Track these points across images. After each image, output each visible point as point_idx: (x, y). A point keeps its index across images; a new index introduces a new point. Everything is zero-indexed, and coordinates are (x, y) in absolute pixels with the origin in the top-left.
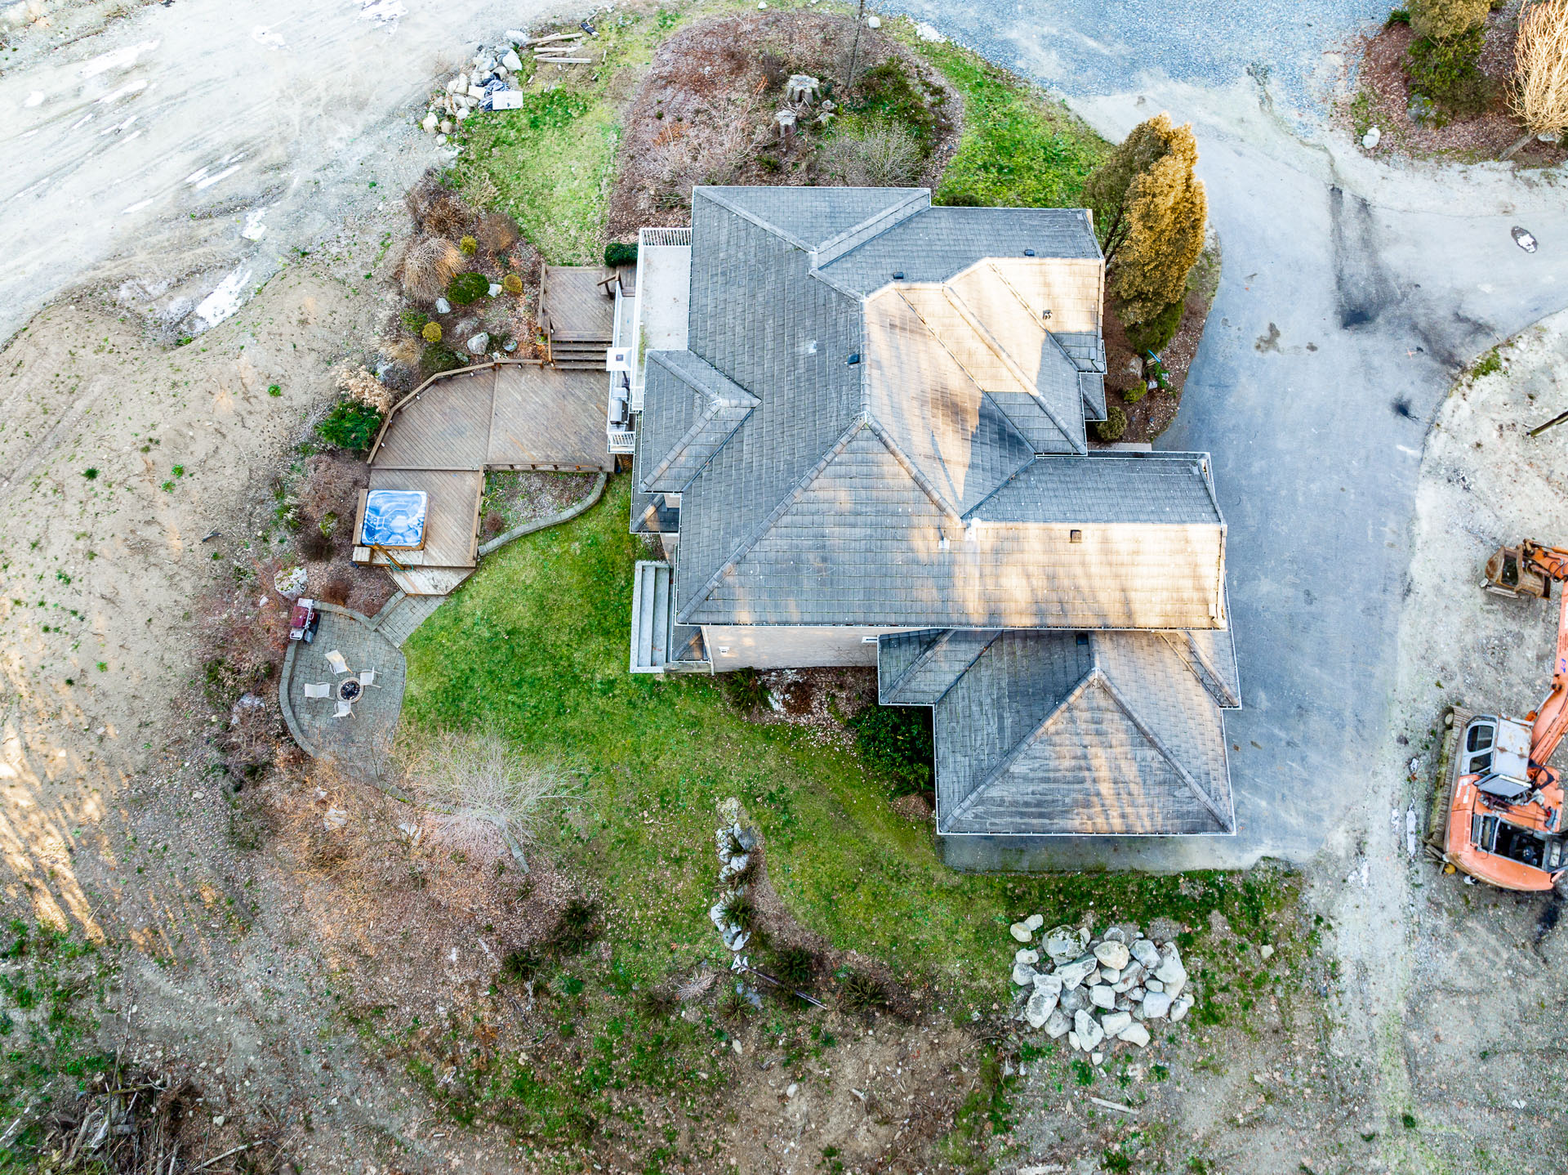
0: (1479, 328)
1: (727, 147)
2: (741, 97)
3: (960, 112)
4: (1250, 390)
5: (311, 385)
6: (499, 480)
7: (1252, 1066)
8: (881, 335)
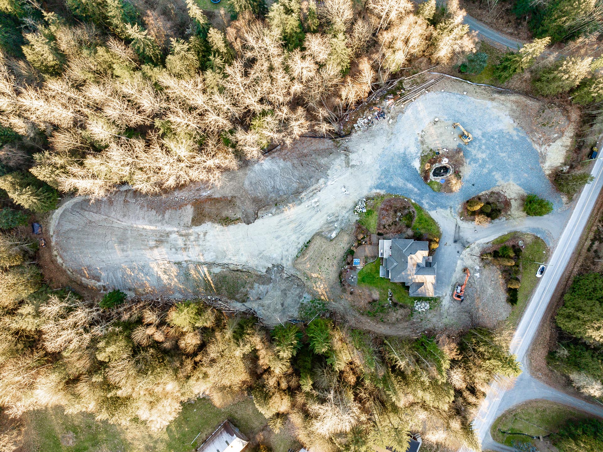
0: (468, 243)
1: (390, 221)
2: (392, 213)
3: (416, 214)
4: (443, 250)
5: (347, 247)
6: (366, 257)
7: (434, 313)
8: (409, 260)
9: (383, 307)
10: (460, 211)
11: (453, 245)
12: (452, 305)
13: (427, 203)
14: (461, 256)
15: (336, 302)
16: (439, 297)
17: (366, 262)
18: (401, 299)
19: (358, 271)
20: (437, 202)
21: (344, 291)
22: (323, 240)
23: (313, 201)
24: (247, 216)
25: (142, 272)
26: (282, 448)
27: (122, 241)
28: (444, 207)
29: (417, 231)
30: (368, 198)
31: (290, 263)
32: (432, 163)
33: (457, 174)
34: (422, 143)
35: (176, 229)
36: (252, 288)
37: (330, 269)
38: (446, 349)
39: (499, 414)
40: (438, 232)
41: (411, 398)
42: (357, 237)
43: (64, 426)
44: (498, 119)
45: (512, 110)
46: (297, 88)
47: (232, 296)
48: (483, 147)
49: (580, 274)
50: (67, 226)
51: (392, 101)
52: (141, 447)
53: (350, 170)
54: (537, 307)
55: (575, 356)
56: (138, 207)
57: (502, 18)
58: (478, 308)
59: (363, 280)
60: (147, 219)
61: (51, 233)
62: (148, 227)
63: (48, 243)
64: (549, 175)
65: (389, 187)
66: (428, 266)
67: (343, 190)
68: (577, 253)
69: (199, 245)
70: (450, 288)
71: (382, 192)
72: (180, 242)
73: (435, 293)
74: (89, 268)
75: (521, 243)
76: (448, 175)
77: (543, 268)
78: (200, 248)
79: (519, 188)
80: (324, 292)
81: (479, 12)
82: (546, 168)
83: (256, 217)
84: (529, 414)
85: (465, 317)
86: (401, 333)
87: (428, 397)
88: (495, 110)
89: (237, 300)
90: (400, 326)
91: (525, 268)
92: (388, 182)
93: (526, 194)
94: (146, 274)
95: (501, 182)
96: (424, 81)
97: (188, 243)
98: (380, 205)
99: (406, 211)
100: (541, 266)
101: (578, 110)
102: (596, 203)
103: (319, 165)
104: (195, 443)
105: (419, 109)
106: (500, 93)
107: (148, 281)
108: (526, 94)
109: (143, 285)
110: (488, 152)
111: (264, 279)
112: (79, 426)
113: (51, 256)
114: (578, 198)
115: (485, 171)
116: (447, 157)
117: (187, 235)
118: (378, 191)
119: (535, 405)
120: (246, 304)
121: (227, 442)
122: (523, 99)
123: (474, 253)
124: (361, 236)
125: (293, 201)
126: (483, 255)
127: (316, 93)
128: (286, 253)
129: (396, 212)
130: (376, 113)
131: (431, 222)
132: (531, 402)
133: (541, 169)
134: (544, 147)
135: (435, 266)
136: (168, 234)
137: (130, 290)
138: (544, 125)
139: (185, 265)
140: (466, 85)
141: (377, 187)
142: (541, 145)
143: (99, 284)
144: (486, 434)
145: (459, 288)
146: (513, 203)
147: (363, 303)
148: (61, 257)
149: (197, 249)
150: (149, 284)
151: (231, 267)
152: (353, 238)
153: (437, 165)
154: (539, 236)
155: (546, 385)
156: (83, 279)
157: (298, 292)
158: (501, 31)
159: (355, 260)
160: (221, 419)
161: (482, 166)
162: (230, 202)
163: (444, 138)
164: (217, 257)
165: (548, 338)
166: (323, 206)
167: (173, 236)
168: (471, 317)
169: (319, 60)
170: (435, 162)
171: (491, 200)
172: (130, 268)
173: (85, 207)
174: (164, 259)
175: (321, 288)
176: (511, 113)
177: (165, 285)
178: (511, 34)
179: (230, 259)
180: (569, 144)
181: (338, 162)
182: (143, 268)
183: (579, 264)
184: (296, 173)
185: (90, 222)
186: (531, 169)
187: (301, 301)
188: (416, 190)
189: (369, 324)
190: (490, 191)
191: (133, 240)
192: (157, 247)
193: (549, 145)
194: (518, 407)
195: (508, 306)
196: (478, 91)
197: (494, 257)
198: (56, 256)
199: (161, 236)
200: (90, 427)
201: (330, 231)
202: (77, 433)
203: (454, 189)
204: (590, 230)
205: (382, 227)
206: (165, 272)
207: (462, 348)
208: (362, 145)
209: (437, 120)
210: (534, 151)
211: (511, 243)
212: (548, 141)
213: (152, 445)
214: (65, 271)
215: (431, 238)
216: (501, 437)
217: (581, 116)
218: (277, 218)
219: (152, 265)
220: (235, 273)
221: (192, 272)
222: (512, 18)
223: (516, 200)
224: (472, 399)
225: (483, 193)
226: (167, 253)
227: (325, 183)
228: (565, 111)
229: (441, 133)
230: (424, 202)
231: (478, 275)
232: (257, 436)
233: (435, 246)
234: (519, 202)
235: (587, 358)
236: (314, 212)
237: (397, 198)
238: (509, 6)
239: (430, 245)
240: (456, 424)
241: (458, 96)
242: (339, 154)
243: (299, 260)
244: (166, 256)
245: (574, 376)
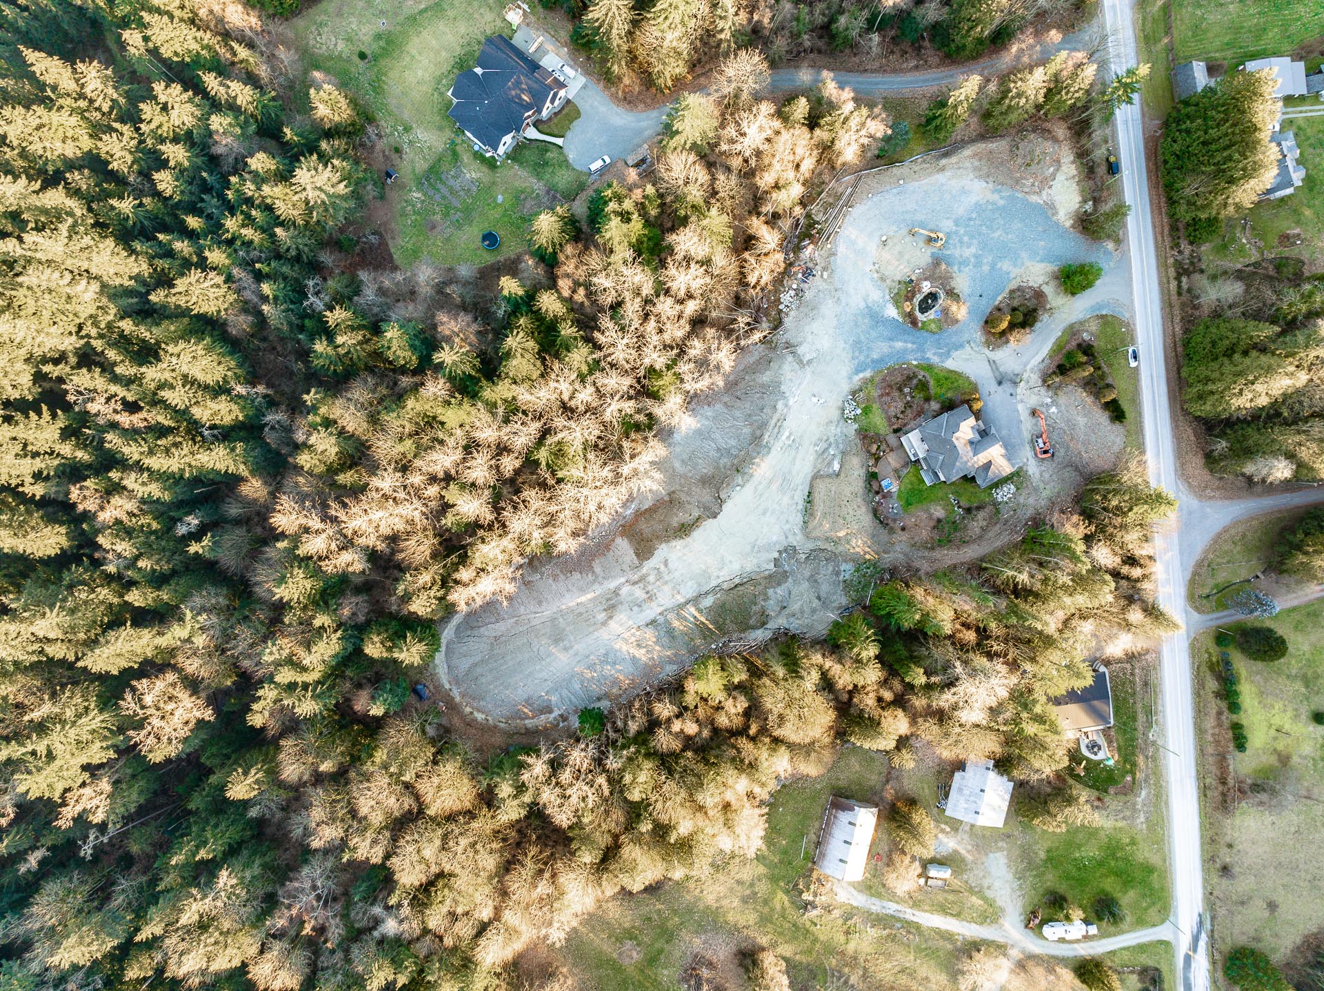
0: (1018, 375)
1: (900, 405)
2: (896, 394)
3: (928, 378)
4: (990, 404)
5: (862, 472)
6: (896, 471)
7: (1024, 492)
8: (956, 442)
9: (954, 522)
10: (983, 340)
11: (1000, 389)
12: (1043, 468)
13: (935, 354)
14: (1018, 397)
15: (888, 552)
16: (1021, 468)
17: (899, 477)
18: (972, 499)
19: (895, 496)
21: (892, 531)
22: (828, 480)
23: (784, 438)
24: (706, 508)
25: (608, 663)
26: (927, 791)
27: (558, 638)
28: (959, 346)
29: (942, 398)
30: (854, 393)
31: (800, 537)
32: (910, 298)
33: (952, 294)
34: (883, 279)
35: (623, 580)
36: (766, 599)
37: (858, 513)
38: (1068, 529)
39: (1188, 575)
40: (971, 383)
41: (1061, 615)
42: (869, 452)
43: (613, 939)
44: (964, 191)
45: (975, 169)
47: (745, 627)
48: (966, 239)
49: (1186, 331)
50: (464, 665)
51: (811, 246)
52: (735, 904)
53: (808, 369)
54: (1154, 406)
55: (1239, 441)
56: (550, 581)
57: (892, 52)
58: (1080, 453)
59: (909, 503)
60: (574, 589)
61: (447, 686)
62: (583, 599)
63: (451, 704)
64: (1073, 226)
65: (873, 361)
66: (984, 435)
67: (815, 400)
68: (1167, 305)
69: (666, 583)
70: (1028, 448)
71: (868, 374)
72: (639, 593)
73: (1013, 465)
74: (528, 702)
75: (1086, 336)
76: (940, 301)
77: (1134, 352)
78: (670, 585)
79: (1043, 265)
80: (867, 549)
81: (856, 60)
82: (1063, 219)
83: (720, 502)
84: (1226, 552)
85: (1069, 474)
86: (998, 544)
87: (1081, 600)
88: (953, 182)
89: (754, 628)
90: (991, 534)
91: (1110, 365)
92: (868, 356)
93: (1056, 269)
94: (615, 663)
95: (1015, 272)
96: (839, 198)
97: (650, 588)
98: (875, 393)
99: (915, 381)
100: (1130, 351)
101: (1061, 122)
102: (1154, 227)
103: (763, 386)
104: (806, 853)
106: (946, 155)
107: (619, 671)
108: (982, 137)
109: (616, 682)
110: (975, 241)
111: (777, 577)
112: (633, 927)
113: (462, 717)
114: (1126, 234)
115: (986, 268)
116: (926, 279)
117: (642, 579)
118: (861, 375)
119: (1226, 536)
120: (768, 626)
121: (850, 823)
122: (981, 147)
123: (1032, 384)
124: (875, 447)
125: (758, 453)
126: (1045, 379)
128: (788, 526)
129: (900, 390)
130: (800, 275)
131: (952, 376)
132: (1219, 535)
133: (1057, 224)
134: (1044, 193)
135: (993, 431)
136: (616, 592)
137: (599, 699)
138: (1028, 165)
139: (661, 619)
140: (896, 171)
141: (857, 372)
142: (1039, 193)
143: (552, 716)
144: (1186, 612)
145: (1040, 441)
146: (1046, 289)
147: (925, 534)
148: (479, 711)
149: (666, 588)
150: (622, 674)
151: (725, 586)
152: (864, 455)
153: (919, 297)
154: (1104, 313)
155: (1227, 502)
156: (527, 722)
157: (831, 569)
158: (902, 71)
159: (884, 483)
160: (823, 800)
162: (670, 502)
163: (907, 257)
164: (699, 585)
165: (1193, 438)
166: (801, 437)
167: (625, 590)
168: (1077, 469)
170: (913, 296)
171: (1016, 303)
172: (588, 668)
173: (475, 624)
174: (629, 629)
175: (860, 546)
176: (977, 174)
177: (646, 664)
178: (917, 67)
179: (718, 577)
180: (1075, 172)
181: (787, 369)
182: (608, 657)
183: (1177, 319)
184: (738, 414)
185: (496, 638)
186: (1044, 231)
187: (841, 578)
188: (910, 345)
189: (949, 556)
190: (1007, 291)
191: (571, 627)
192: (611, 617)
193: (1050, 187)
194: (1206, 552)
195: (1117, 427)
196: (916, 169)
197: (1062, 374)
198: (471, 713)
199: (608, 600)
200: (649, 919)
201: (830, 464)
202: (636, 938)
203: (959, 317)
204: (1166, 266)
205: (894, 420)
206: (638, 645)
207: (1088, 515)
208: (807, 329)
209: (884, 238)
210: (1035, 207)
211: (1074, 343)
212: (1046, 182)
213: (748, 892)
214: (495, 727)
215: (967, 398)
216: (1208, 605)
217: (1069, 128)
218: (749, 488)
219: (617, 647)
220: (735, 592)
221: (676, 624)
222: (906, 46)
223: (1047, 283)
224: (1136, 572)
225: (1000, 298)
226: (629, 618)
227: (786, 405)
228: (1046, 133)
229: (900, 253)
230: (929, 355)
231: (1053, 409)
232: (884, 794)
233: (977, 406)
234: (1053, 283)
235: (1254, 437)
236: (793, 452)
237: (891, 371)
238: (893, 33)
239: (970, 407)
240: (1135, 615)
241: (895, 191)
242: (782, 357)
243: (811, 526)
244: (631, 623)
245: (1249, 469)
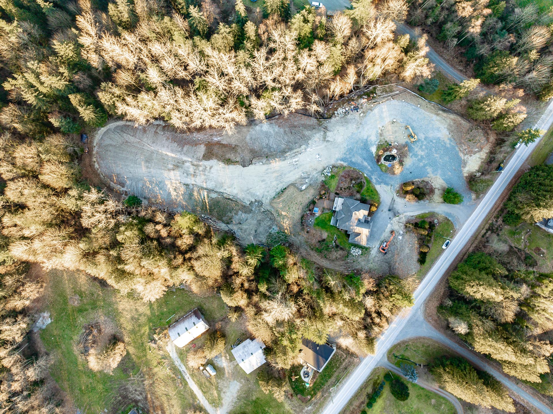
0: (399, 213)
1: (346, 185)
2: (349, 180)
3: (365, 185)
4: (379, 215)
5: (311, 198)
6: (324, 208)
7: (363, 258)
8: (353, 215)
9: (328, 246)
10: (398, 189)
11: (388, 212)
12: (378, 255)
13: (375, 179)
14: (392, 221)
15: (295, 236)
16: (370, 248)
17: (323, 212)
18: (342, 243)
19: (315, 217)
20: (383, 179)
21: (303, 229)
22: (296, 189)
23: (294, 160)
24: (244, 161)
25: (158, 186)
26: (233, 337)
27: (148, 160)
28: (387, 184)
29: (364, 197)
30: (334, 166)
31: (268, 201)
32: (385, 151)
33: (401, 163)
34: (381, 135)
35: (190, 160)
36: (236, 214)
37: (296, 211)
38: (366, 282)
39: (396, 342)
40: (379, 201)
42: (320, 192)
43: (73, 290)
44: (438, 129)
45: (450, 125)
46: (300, 76)
47: (220, 219)
48: (424, 147)
49: (474, 252)
50: (107, 142)
51: (366, 100)
52: (128, 317)
53: (325, 143)
54: (438, 270)
55: (456, 308)
56: (165, 139)
57: (457, 58)
58: (396, 262)
59: (318, 224)
60: (170, 148)
61: (95, 144)
62: (170, 154)
63: (90, 152)
64: (466, 177)
65: (351, 161)
66: (366, 222)
67: (318, 156)
68: (475, 237)
69: (205, 175)
70: (379, 243)
71: (345, 164)
72: (191, 170)
73: (367, 244)
74: (118, 175)
75: (436, 221)
76: (395, 162)
77: (448, 243)
78: (205, 177)
79: (443, 181)
80: (288, 228)
81: (442, 50)
82: (465, 171)
83: (251, 163)
84: (417, 346)
85: (385, 266)
86: (337, 268)
88: (437, 123)
89: (223, 222)
90: (338, 263)
91: (435, 240)
92: (350, 158)
93: (447, 187)
94: (161, 189)
95: (431, 175)
96: (391, 91)
97: (197, 171)
98: (341, 173)
99: (359, 181)
100: (447, 241)
101: (495, 135)
102: (495, 204)
103: (304, 135)
104: (170, 321)
105: (384, 110)
106: (444, 111)
107: (160, 194)
108: (462, 116)
109: (156, 197)
110: (426, 151)
111: (247, 209)
112: (84, 292)
113: (91, 161)
114: (483, 197)
115: (421, 164)
116: (396, 149)
117: (197, 166)
118: (342, 163)
119: (422, 340)
120: (229, 226)
121: (194, 323)
122: (459, 119)
123: (401, 221)
124: (323, 192)
125: (280, 157)
126: (408, 222)
127: (313, 82)
128: (267, 194)
129: (351, 180)
130: (352, 107)
131: (374, 192)
132: (420, 338)
133: (461, 172)
134: (467, 156)
135: (371, 224)
136: (184, 162)
137: (145, 198)
138: (470, 141)
139: (191, 187)
140: (421, 101)
141: (342, 160)
142: (465, 155)
143: (122, 189)
144: (384, 355)
145: (385, 243)
146: (436, 191)
147: (314, 241)
148: (98, 163)
149: (203, 177)
150: (161, 196)
151: (225, 195)
152: (318, 193)
153: (388, 153)
154: (450, 219)
155: (433, 328)
156: (112, 183)
157: (269, 224)
158: (455, 67)
159: (315, 209)
160: (192, 307)
161: (420, 160)
162: (233, 148)
163: (397, 135)
164: (216, 186)
165: (442, 294)
166: (300, 165)
167: (187, 164)
168: (390, 267)
169: (319, 60)
170: (387, 151)
171: (421, 186)
172: (150, 182)
173: (124, 130)
174: (176, 180)
175: (286, 224)
176: (449, 127)
177: (172, 200)
178: (461, 71)
179: (225, 190)
180: (484, 157)
181: (318, 136)
182: (161, 184)
183: (474, 245)
184: (286, 138)
185: (127, 142)
186: (455, 170)
187: (270, 231)
188: (369, 167)
189: (316, 258)
190: (422, 179)
191: (156, 161)
192: (173, 170)
193: (471, 156)
194: (410, 340)
195: (418, 265)
196: (428, 106)
197: (415, 226)
198: (95, 162)
199: (178, 162)
200: (93, 295)
201: (302, 184)
202: (82, 297)
203: (396, 172)
204: (487, 222)
205: (339, 189)
206: (175, 190)
207: (378, 285)
208: (337, 127)
209: (395, 120)
210: (459, 158)
211: (429, 220)
212: (471, 153)
213: (136, 316)
214: (99, 175)
215: (372, 203)
216: (394, 360)
217: (496, 140)
218: (265, 167)
219: (167, 183)
220: (227, 200)
221: (195, 194)
222: (464, 60)
223: (439, 190)
225: (417, 180)
226: (180, 176)
227: (305, 149)
228: (486, 134)
229: (396, 131)
230: (373, 177)
231: (400, 237)
232: (216, 324)
233: (374, 209)
234: (441, 191)
235: (464, 308)
236: (293, 168)
237: (354, 171)
238: (463, 51)
239: (370, 208)
241: (414, 107)
242: (319, 130)
243: (275, 201)
244: (179, 178)
245: (451, 320)
